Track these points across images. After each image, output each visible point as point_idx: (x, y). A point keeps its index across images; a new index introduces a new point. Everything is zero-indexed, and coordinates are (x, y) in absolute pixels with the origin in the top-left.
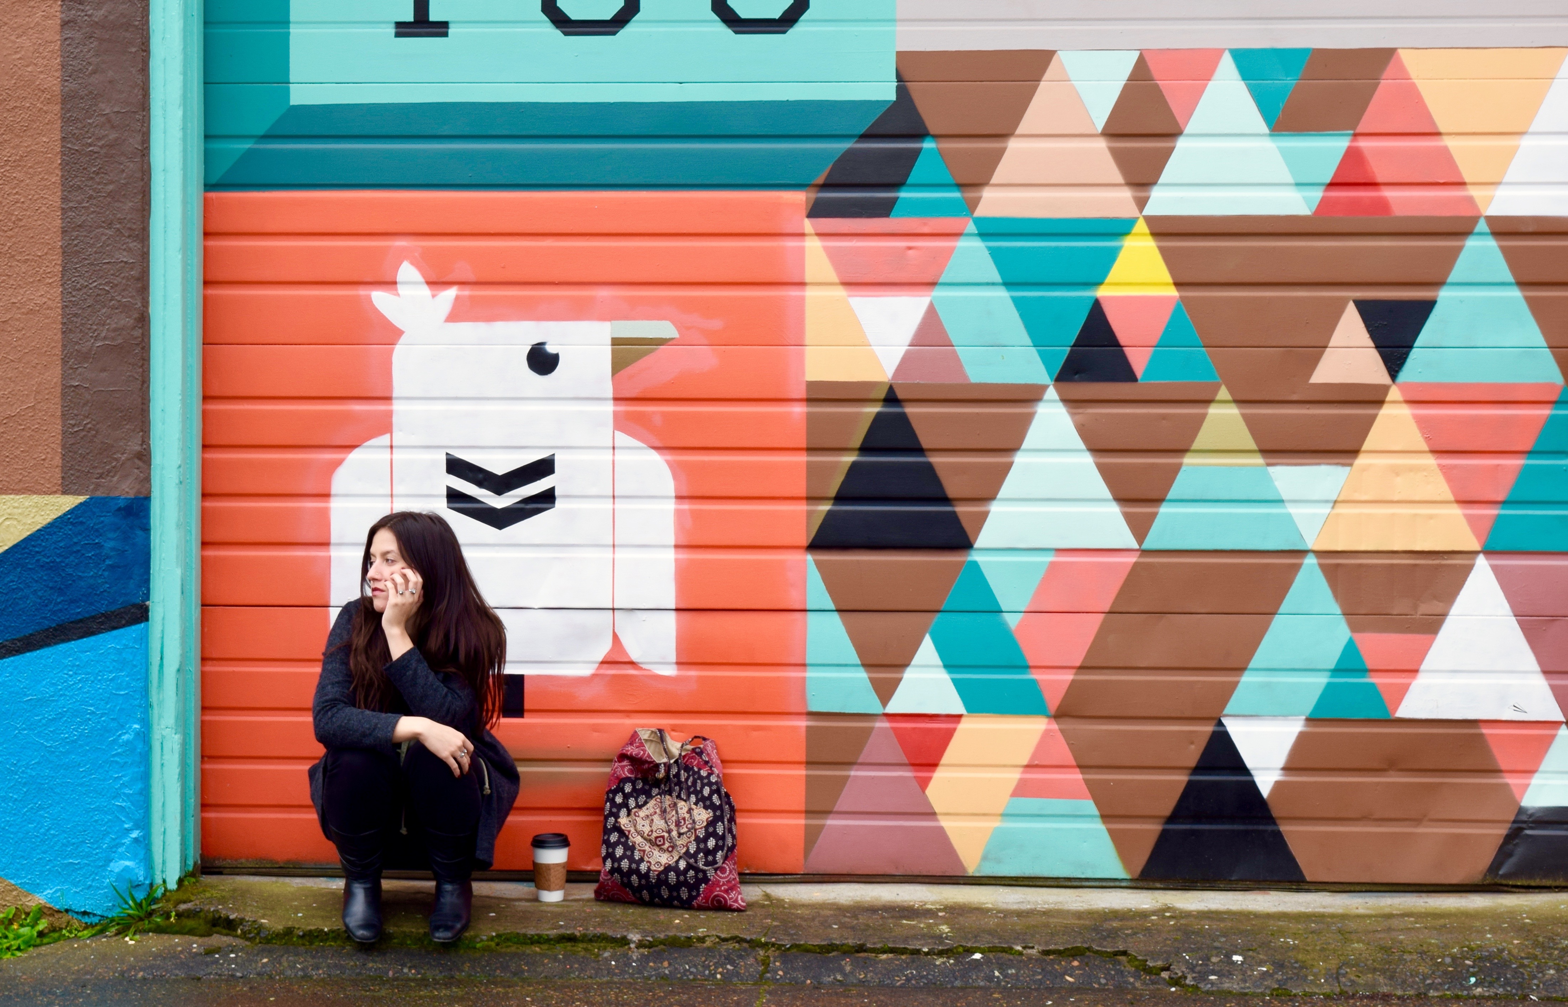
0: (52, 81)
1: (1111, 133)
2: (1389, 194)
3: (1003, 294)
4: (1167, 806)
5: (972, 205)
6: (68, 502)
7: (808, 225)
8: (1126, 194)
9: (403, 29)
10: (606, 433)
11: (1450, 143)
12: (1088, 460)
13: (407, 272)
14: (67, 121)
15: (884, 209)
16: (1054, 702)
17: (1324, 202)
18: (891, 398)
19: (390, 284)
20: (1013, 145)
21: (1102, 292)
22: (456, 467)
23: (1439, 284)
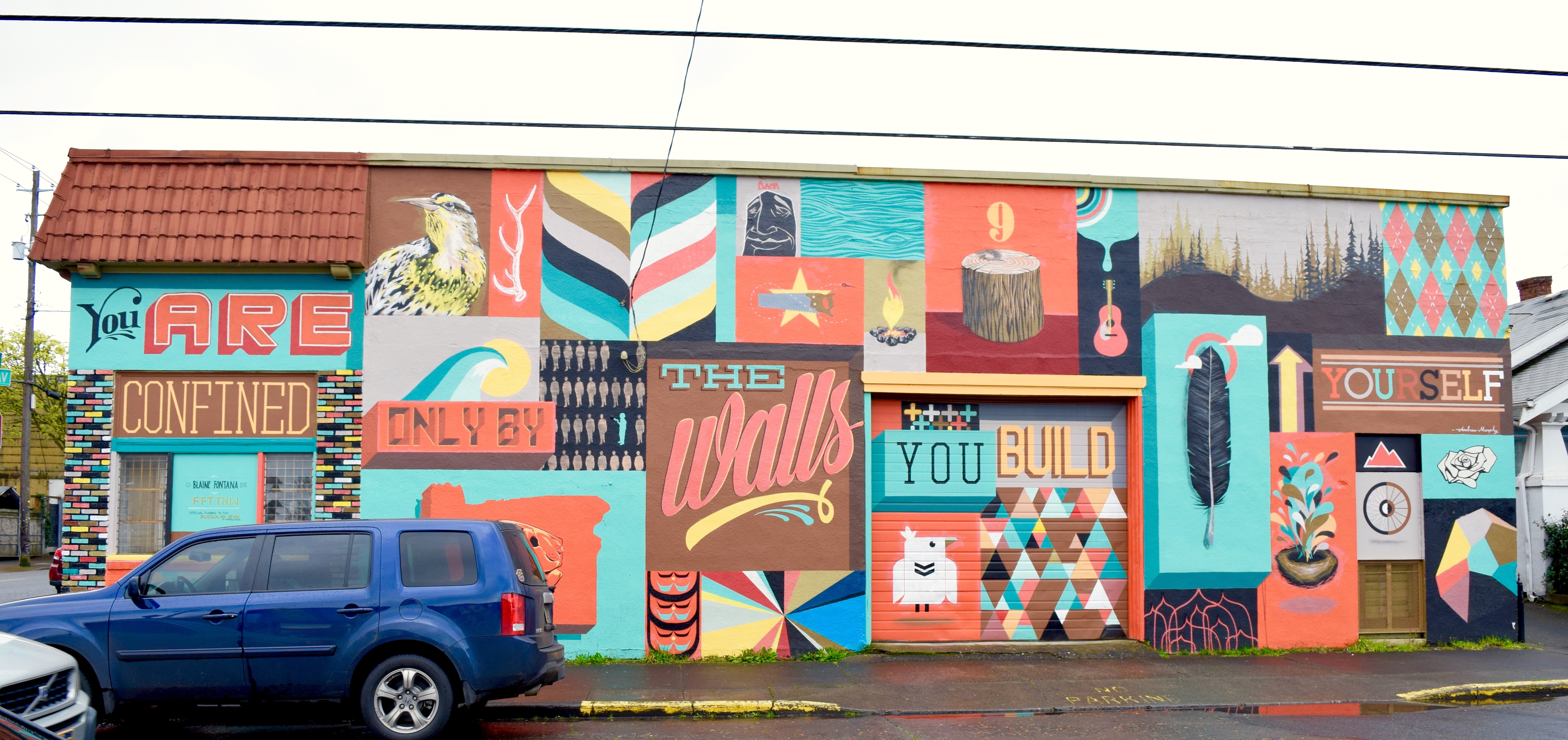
0: (847, 492)
1: (1034, 503)
2: (1082, 514)
3: (1015, 532)
4: (1045, 626)
5: (1010, 516)
6: (850, 572)
7: (981, 519)
8: (1037, 514)
9: (906, 482)
10: (944, 558)
11: (1092, 505)
12: (1031, 563)
13: (907, 528)
14: (850, 500)
15: (994, 516)
16: (1025, 607)
17: (1071, 516)
18: (996, 552)
19: (904, 530)
20: (1017, 505)
21: (1033, 532)
22: (916, 565)
23: (1091, 530)
